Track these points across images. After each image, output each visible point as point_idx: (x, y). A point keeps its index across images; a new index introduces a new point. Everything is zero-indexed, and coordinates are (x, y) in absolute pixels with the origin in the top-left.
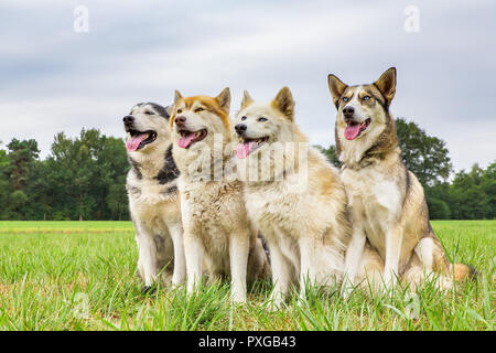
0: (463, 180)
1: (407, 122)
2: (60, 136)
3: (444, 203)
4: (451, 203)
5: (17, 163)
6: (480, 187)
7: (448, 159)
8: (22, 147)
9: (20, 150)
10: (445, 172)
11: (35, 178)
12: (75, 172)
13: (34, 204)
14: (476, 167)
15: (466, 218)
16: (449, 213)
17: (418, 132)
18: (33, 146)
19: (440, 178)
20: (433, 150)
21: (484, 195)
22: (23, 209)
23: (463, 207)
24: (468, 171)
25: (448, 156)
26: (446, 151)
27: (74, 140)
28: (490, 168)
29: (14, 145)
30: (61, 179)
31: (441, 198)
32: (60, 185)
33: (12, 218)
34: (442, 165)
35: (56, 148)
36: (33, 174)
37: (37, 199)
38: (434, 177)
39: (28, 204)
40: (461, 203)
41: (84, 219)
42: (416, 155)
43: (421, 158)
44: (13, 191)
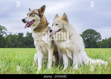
0: (103, 41)
1: (93, 30)
2: (28, 32)
3: (100, 45)
4: (101, 45)
5: (20, 37)
6: (107, 42)
7: (101, 37)
8: (21, 34)
9: (20, 35)
10: (100, 39)
11: (23, 40)
12: (31, 39)
13: (23, 45)
14: (106, 38)
15: (104, 48)
16: (101, 47)
17: (95, 32)
18: (22, 34)
19: (99, 40)
20: (98, 35)
21: (108, 43)
22: (21, 46)
23: (104, 46)
24: (104, 39)
25: (101, 36)
26: (100, 35)
27: (30, 33)
28: (109, 38)
29: (19, 34)
30: (28, 40)
31: (99, 44)
32: (28, 41)
33: (19, 48)
34: (100, 38)
35: (27, 34)
36: (23, 39)
37: (23, 44)
38: (98, 40)
39: (22, 45)
40: (103, 45)
41: (32, 48)
42: (95, 36)
43: (96, 36)
44: (19, 43)
